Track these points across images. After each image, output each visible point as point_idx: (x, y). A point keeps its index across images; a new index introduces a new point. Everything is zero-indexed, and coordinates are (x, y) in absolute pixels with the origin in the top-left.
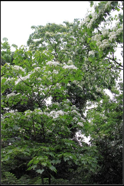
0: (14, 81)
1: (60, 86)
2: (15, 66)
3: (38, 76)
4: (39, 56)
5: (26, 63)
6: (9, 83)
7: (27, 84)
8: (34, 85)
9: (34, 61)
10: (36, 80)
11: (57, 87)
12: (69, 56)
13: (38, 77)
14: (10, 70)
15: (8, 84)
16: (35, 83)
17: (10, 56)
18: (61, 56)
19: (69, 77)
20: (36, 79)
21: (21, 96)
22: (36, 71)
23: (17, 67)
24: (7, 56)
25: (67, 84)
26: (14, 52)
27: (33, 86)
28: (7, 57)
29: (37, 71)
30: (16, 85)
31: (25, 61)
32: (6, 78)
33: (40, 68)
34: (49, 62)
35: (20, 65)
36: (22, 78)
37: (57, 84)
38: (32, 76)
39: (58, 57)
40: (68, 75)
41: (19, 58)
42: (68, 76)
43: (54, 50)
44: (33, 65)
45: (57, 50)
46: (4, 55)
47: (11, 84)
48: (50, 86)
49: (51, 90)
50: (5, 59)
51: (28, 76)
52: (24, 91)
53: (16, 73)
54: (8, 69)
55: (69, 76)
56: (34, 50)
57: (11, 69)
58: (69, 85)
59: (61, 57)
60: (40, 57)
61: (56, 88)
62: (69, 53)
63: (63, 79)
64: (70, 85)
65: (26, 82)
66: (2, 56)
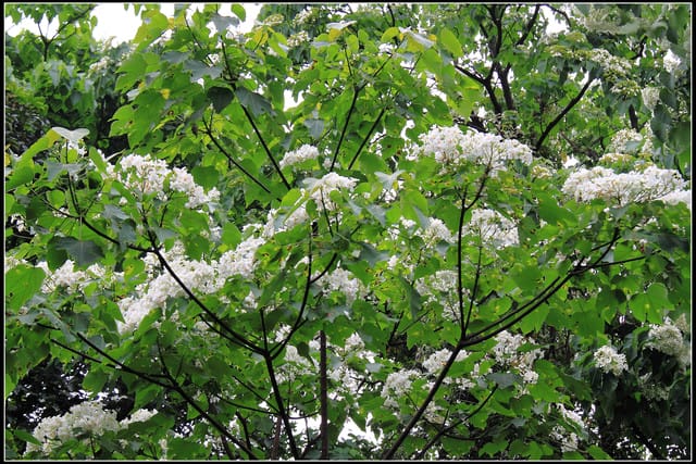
0: (112, 295)
1: (530, 357)
2: (130, 160)
3: (328, 254)
4: (344, 76)
5: (228, 141)
6: (66, 312)
7: (224, 326)
8: (289, 338)
9: (301, 128)
10: (313, 293)
11: (496, 368)
12: (624, 97)
13: (330, 267)
14: (80, 194)
15: (56, 320)
16: (298, 324)
17: (86, 83)
18: (544, 95)
19: (617, 279)
20: (310, 284)
21: (163, 443)
22: (312, 205)
23: (147, 170)
24: (65, 81)
25: (594, 347)
26: (123, 47)
27: (281, 347)
28: (63, 90)
29: (326, 213)
30: (127, 335)
31: (219, 125)
32: (43, 265)
33: (348, 182)
34: (434, 132)
35: (173, 152)
36: (190, 272)
37: (506, 343)
38: (279, 255)
39: (510, 105)
40: (610, 259)
41: (166, 93)
42: (606, 268)
43: (478, 37)
44: (288, 159)
45: (507, 41)
46: (37, 72)
47: (85, 320)
48: (436, 361)
49: (442, 394)
50: (44, 107)
51: (242, 257)
52: (199, 397)
53: (132, 223)
54: (66, 183)
55: (615, 271)
56: (303, 36)
57: (94, 184)
58: (609, 357)
59: (543, 105)
60: (358, 90)
61: (487, 378)
62: (622, 65)
63: (562, 294)
64: (622, 357)
65: (222, 306)
66: (19, 75)
